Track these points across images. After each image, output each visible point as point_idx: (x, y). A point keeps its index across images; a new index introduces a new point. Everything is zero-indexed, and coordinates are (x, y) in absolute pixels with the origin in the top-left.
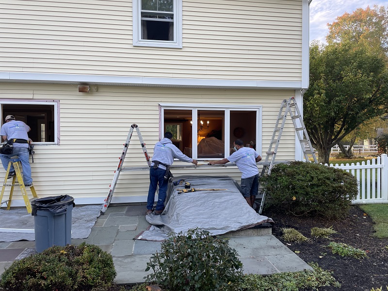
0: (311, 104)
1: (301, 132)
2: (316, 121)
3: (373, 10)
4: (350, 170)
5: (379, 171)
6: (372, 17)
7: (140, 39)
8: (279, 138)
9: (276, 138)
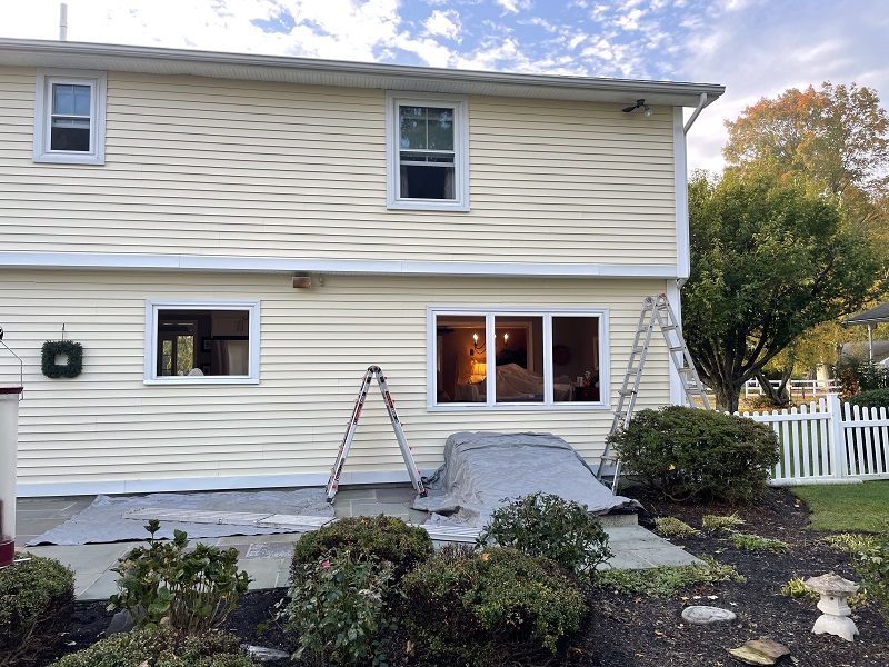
0: (696, 296)
1: (679, 355)
2: (706, 331)
3: (823, 94)
4: (771, 423)
5: (823, 424)
6: (819, 107)
7: (399, 198)
8: (642, 365)
9: (635, 365)
